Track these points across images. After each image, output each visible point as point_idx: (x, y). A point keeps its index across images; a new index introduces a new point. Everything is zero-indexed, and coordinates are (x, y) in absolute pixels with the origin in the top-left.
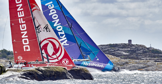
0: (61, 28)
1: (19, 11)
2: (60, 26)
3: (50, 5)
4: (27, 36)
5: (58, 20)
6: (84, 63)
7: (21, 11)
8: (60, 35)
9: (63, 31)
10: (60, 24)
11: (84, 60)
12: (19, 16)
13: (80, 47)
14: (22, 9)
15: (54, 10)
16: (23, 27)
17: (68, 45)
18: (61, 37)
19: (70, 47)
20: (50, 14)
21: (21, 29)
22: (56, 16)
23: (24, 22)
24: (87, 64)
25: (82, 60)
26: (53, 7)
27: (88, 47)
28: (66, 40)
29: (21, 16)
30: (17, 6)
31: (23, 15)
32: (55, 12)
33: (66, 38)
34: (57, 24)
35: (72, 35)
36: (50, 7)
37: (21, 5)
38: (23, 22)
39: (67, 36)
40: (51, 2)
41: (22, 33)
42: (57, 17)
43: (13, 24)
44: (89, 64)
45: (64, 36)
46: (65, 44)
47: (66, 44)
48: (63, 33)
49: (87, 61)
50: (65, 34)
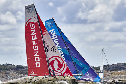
0: (60, 49)
1: (33, 35)
3: (53, 32)
4: (38, 55)
6: (78, 77)
7: (35, 35)
10: (60, 46)
11: (78, 75)
12: (33, 39)
13: (75, 64)
14: (35, 34)
15: (55, 35)
16: (36, 48)
21: (34, 50)
22: (57, 40)
23: (37, 44)
24: (80, 78)
25: (76, 75)
26: (55, 33)
27: (81, 65)
28: (64, 59)
29: (34, 39)
30: (32, 31)
31: (36, 39)
32: (57, 37)
35: (69, 55)
36: (52, 33)
37: (35, 30)
38: (35, 44)
39: (65, 56)
40: (54, 30)
41: (35, 52)
43: (28, 45)
44: (81, 78)
48: (62, 53)
49: (80, 75)
50: (64, 54)
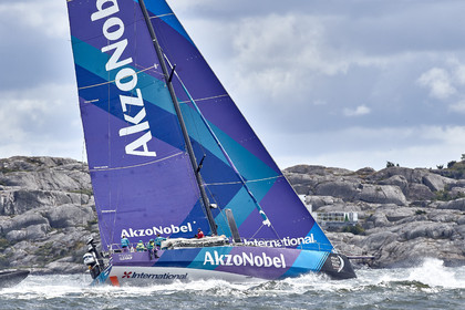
2: (130, 72)
5: (125, 43)
8: (125, 110)
9: (138, 91)
10: (130, 60)
11: (210, 239)
17: (153, 154)
18: (127, 118)
19: (159, 165)
20: (95, 17)
24: (219, 260)
28: (146, 131)
33: (146, 125)
34: (121, 59)
35: (173, 112)
39: (154, 114)
42: (120, 33)
45: (142, 114)
46: (141, 149)
47: (146, 153)
48: (139, 101)
49: (221, 243)
50: (147, 104)
